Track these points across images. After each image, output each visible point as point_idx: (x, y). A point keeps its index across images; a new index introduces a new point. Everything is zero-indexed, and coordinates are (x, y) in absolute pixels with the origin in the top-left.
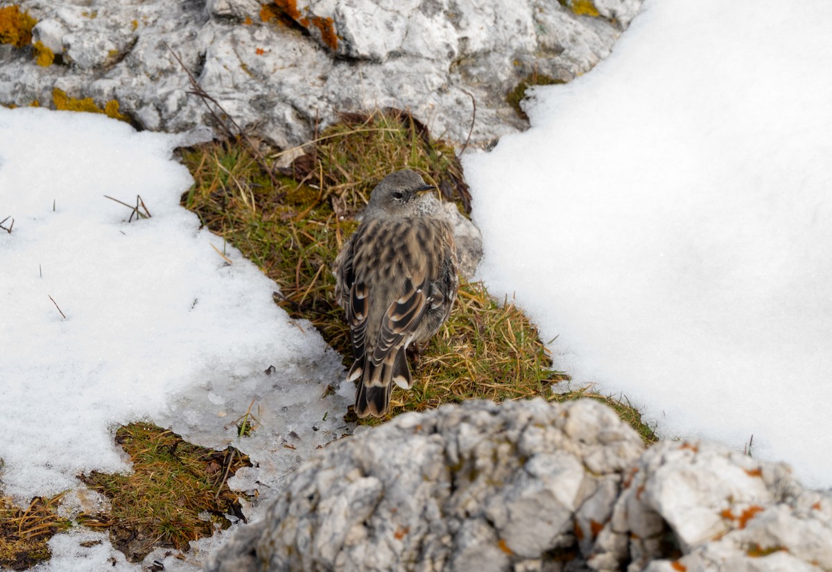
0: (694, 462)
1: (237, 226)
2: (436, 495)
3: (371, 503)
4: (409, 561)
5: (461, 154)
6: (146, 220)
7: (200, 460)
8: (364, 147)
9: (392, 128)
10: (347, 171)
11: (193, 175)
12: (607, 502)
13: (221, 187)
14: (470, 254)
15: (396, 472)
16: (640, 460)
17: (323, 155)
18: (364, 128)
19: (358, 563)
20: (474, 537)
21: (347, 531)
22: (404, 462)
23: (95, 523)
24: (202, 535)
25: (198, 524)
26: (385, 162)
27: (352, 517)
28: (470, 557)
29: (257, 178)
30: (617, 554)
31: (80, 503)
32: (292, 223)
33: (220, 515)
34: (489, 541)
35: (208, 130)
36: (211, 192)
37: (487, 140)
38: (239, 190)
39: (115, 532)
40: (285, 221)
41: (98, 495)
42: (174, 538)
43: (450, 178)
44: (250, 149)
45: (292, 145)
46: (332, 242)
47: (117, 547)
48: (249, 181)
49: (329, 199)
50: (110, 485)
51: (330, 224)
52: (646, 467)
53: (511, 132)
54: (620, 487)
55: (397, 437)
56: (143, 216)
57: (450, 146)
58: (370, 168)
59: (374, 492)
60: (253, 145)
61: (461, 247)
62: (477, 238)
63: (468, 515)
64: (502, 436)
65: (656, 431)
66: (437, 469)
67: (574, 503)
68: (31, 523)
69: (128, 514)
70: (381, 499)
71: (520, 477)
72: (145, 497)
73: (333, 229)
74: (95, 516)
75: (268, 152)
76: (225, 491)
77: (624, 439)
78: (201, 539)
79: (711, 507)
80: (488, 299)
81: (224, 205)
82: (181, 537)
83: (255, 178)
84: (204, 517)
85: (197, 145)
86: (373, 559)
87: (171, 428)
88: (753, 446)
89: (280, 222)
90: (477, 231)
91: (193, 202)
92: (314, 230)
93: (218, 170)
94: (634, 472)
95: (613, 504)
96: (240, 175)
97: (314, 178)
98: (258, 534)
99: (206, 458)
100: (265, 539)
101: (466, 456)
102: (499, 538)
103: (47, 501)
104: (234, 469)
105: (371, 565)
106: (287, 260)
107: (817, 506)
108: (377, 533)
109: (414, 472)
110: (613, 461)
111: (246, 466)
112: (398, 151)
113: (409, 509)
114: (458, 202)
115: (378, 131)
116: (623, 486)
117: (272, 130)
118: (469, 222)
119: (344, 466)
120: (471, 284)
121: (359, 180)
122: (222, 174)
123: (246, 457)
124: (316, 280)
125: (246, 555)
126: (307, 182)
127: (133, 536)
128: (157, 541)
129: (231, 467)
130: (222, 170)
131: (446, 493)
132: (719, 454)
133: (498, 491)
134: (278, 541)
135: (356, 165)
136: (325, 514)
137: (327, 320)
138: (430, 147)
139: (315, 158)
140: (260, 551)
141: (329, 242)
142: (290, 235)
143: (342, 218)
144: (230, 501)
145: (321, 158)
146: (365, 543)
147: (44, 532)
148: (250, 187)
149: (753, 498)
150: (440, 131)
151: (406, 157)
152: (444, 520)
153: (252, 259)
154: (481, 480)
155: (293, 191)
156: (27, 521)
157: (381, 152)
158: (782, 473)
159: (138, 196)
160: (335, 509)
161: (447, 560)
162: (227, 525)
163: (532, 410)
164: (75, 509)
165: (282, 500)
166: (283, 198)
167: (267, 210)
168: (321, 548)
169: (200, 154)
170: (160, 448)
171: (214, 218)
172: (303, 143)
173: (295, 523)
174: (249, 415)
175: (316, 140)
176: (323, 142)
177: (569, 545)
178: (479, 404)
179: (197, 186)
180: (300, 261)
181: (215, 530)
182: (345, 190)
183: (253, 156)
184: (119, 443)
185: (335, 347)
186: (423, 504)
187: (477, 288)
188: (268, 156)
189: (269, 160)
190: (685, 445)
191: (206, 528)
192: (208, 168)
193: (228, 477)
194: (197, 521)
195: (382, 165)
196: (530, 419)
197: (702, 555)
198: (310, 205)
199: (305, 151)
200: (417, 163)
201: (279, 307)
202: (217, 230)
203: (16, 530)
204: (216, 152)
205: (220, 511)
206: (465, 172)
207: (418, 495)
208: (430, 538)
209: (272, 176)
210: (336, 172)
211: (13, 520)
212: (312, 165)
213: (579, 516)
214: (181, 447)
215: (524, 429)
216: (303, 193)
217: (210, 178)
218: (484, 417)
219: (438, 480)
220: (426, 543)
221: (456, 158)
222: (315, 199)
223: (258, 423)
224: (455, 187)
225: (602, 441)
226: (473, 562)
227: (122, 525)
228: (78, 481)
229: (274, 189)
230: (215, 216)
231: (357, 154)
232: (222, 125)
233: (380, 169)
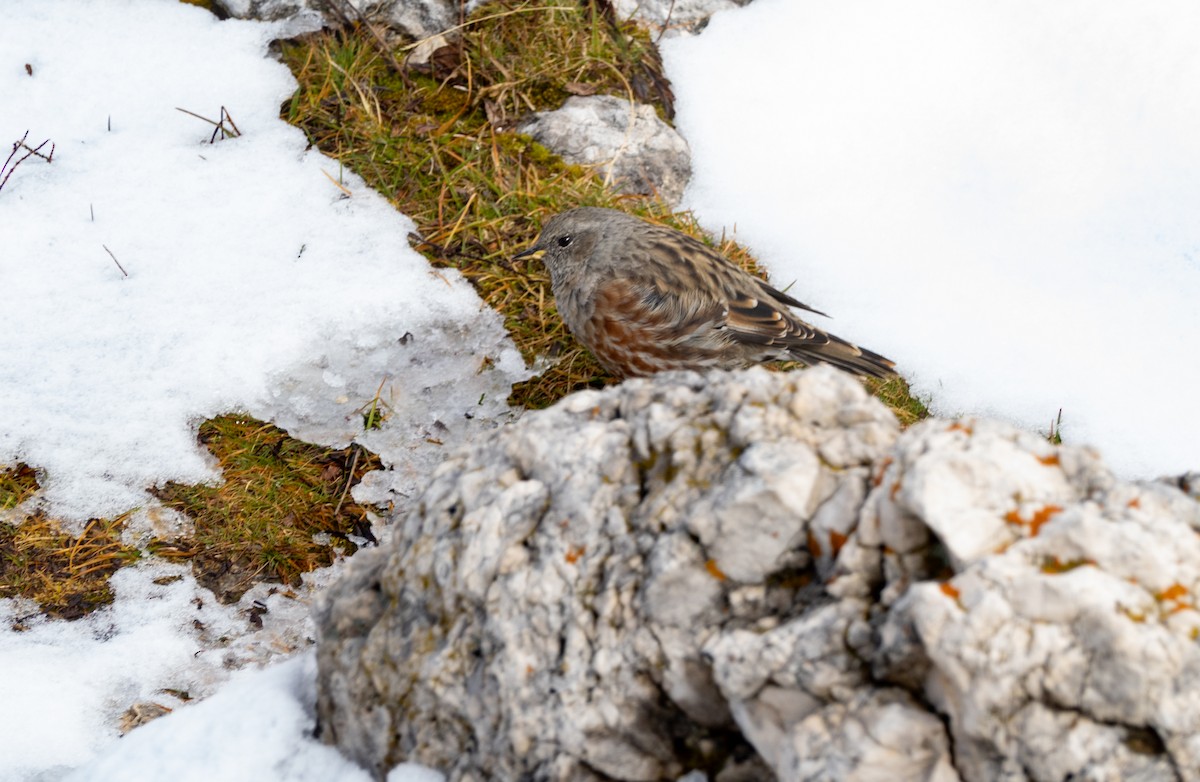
0: (967, 448)
1: (357, 144)
2: (620, 502)
3: (533, 514)
4: (586, 593)
5: (659, 38)
6: (233, 139)
7: (313, 463)
8: (527, 33)
9: (565, 6)
10: (505, 66)
11: (296, 77)
12: (851, 505)
13: (335, 93)
14: (675, 174)
15: (565, 473)
16: (895, 448)
17: (472, 46)
18: (526, 7)
19: (517, 596)
20: (673, 557)
21: (501, 554)
22: (576, 458)
23: (173, 552)
24: (318, 564)
25: (312, 550)
26: (556, 52)
27: (509, 535)
28: (668, 585)
29: (384, 79)
30: (866, 576)
31: (152, 526)
32: (431, 138)
33: (342, 536)
34: (693, 563)
35: (315, 15)
36: (322, 100)
37: (695, 18)
38: (359, 96)
39: (199, 564)
40: (422, 136)
41: (177, 514)
42: (280, 570)
43: (644, 71)
44: (373, 40)
45: (430, 33)
46: (487, 163)
47: (204, 583)
48: (372, 83)
49: (482, 104)
50: (192, 501)
51: (484, 138)
52: (903, 457)
53: (727, 8)
54: (869, 484)
55: (567, 425)
56: (231, 135)
57: (644, 29)
58: (536, 62)
59: (536, 500)
60: (376, 34)
61: (662, 164)
62: (683, 152)
63: (664, 528)
64: (707, 419)
65: (930, 407)
66: (621, 468)
67: (807, 508)
68: (86, 554)
69: (218, 538)
70: (546, 510)
71: (732, 474)
72: (239, 515)
73: (487, 145)
74: (172, 542)
75: (397, 43)
76: (349, 504)
77: (873, 420)
78: (317, 570)
79: (992, 508)
80: (700, 234)
81: (339, 117)
82: (290, 567)
83: (380, 79)
84: (320, 539)
85: (301, 35)
86: (537, 591)
87: (273, 420)
88: (1061, 424)
89: (416, 138)
90: (683, 143)
91: (298, 114)
92: (461, 147)
93: (330, 69)
94: (888, 464)
95: (859, 508)
96: (359, 75)
97: (460, 76)
98: (382, 561)
99: (321, 460)
100: (392, 568)
101: (660, 448)
102: (706, 558)
103: (107, 524)
104: (360, 474)
105: (535, 599)
106: (426, 189)
107: (1134, 504)
108: (543, 556)
109: (591, 472)
110: (859, 449)
111: (376, 469)
112: (573, 37)
113: (584, 522)
114: (656, 103)
115: (545, 11)
116: (872, 483)
117: (402, 13)
118: (671, 130)
119: (495, 466)
120: (676, 214)
121: (520, 78)
122: (335, 75)
123: (375, 457)
124: (466, 215)
125: (367, 590)
126: (451, 82)
127: (225, 568)
128: (257, 574)
129: (356, 471)
130: (336, 69)
131: (633, 499)
132: (1002, 437)
133: (703, 494)
134: (409, 570)
135: (517, 57)
136: (471, 532)
137: (482, 268)
138: (616, 30)
139: (461, 49)
140: (386, 584)
141: (483, 163)
142: (429, 154)
143: (500, 129)
144: (355, 517)
145: (470, 49)
146: (526, 570)
147: (104, 566)
148: (374, 90)
149: (1048, 495)
150: (630, 9)
151: (584, 45)
152: (632, 536)
153: (379, 189)
154: (681, 480)
155: (433, 95)
156: (80, 552)
157: (550, 39)
158: (1088, 460)
159: (223, 108)
160: (485, 525)
161: (637, 589)
162: (351, 550)
163: (748, 383)
164: (146, 534)
165: (413, 515)
166: (418, 106)
167: (397, 122)
168: (467, 578)
169: (305, 48)
170: (259, 449)
171: (327, 134)
172: (445, 30)
173: (434, 546)
174: (379, 400)
175: (462, 25)
176: (472, 27)
177: (802, 564)
178: (677, 376)
179: (303, 91)
180: (444, 190)
181: (336, 556)
182: (503, 92)
183: (376, 49)
184: (204, 442)
185: (493, 305)
186: (603, 514)
187: (684, 220)
188: (397, 49)
189: (399, 54)
190: (955, 426)
191: (323, 554)
192: (317, 66)
193: (352, 485)
194: (311, 546)
195: (552, 57)
196: (745, 396)
197: (980, 574)
198: (456, 114)
199: (447, 40)
200: (599, 52)
201: (416, 253)
202: (331, 151)
203: (65, 564)
204: (327, 44)
205: (341, 531)
206: (664, 64)
207: (596, 503)
208: (614, 560)
209: (403, 75)
210: (490, 68)
211: (62, 550)
212: (457, 60)
213: (814, 525)
214: (287, 446)
215: (736, 411)
216: (446, 97)
217: (319, 81)
218: (682, 394)
219: (622, 482)
220: (608, 567)
221: (653, 44)
222: (463, 105)
223: (391, 410)
224: (652, 84)
225: (843, 423)
226: (673, 591)
227: (210, 554)
228: (148, 495)
229: (407, 93)
230: (328, 132)
231: (517, 42)
232: (335, 8)
233: (550, 61)
